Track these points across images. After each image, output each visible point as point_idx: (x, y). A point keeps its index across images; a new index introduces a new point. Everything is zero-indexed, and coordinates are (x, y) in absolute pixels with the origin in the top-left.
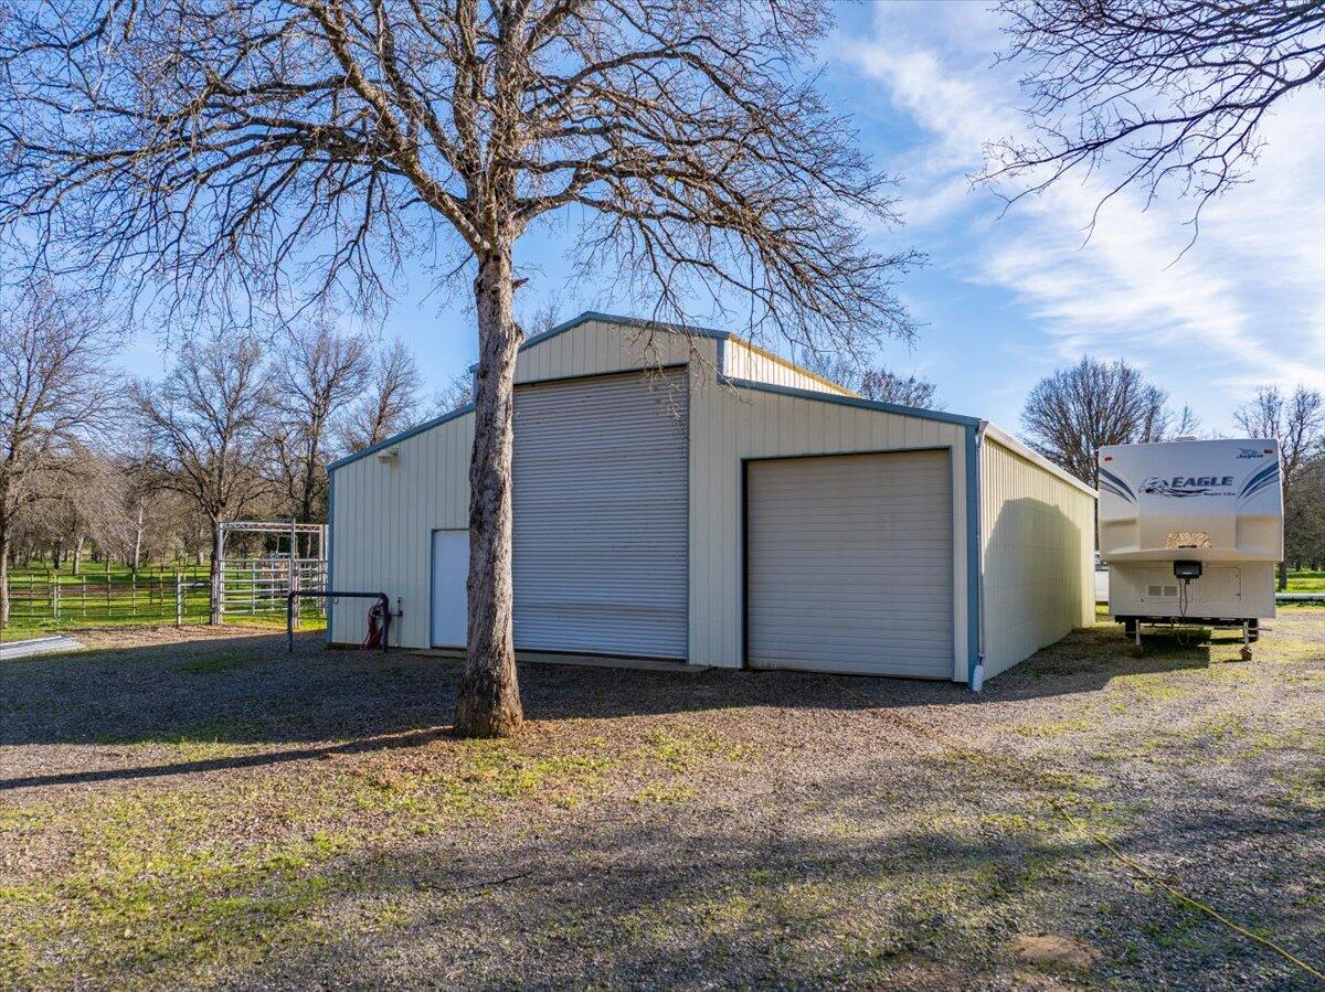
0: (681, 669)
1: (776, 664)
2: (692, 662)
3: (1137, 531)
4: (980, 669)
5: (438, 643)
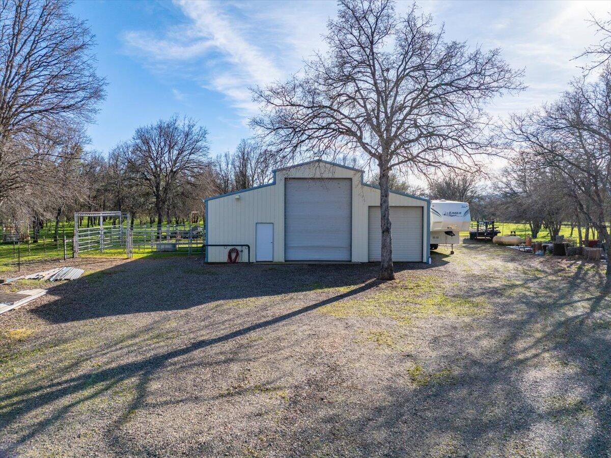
0: (350, 263)
1: (375, 260)
2: (353, 261)
3: (442, 224)
4: (430, 259)
5: (259, 260)
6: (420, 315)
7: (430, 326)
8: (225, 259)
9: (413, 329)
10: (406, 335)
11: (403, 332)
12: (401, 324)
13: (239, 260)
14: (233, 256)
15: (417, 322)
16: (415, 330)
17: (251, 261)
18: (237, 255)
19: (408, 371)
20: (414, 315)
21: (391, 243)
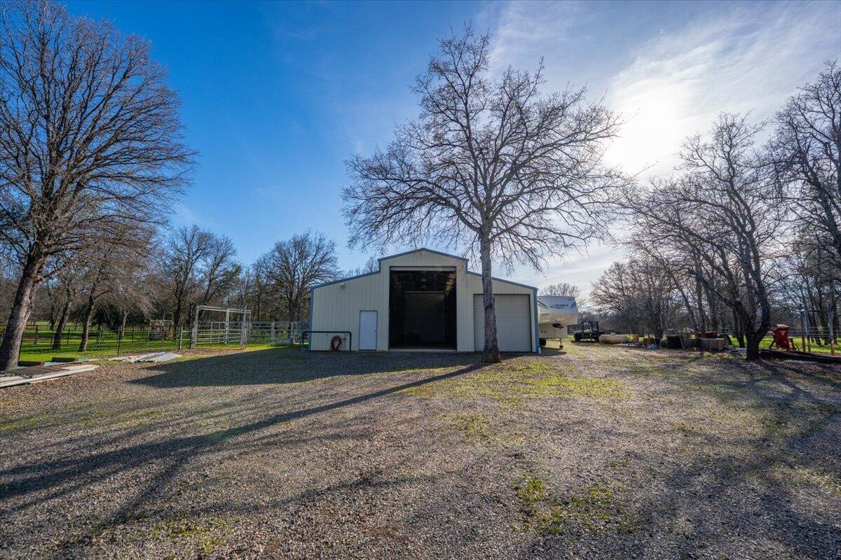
0: (456, 352)
2: (458, 350)
3: (549, 317)
4: (540, 348)
5: (362, 348)
6: (533, 396)
7: (550, 409)
8: (327, 347)
9: (524, 413)
10: (513, 421)
11: (508, 416)
12: (507, 407)
13: (341, 348)
14: (336, 344)
15: (530, 405)
16: (527, 414)
17: (352, 350)
18: (340, 343)
19: (517, 489)
20: (525, 396)
21: (495, 321)
